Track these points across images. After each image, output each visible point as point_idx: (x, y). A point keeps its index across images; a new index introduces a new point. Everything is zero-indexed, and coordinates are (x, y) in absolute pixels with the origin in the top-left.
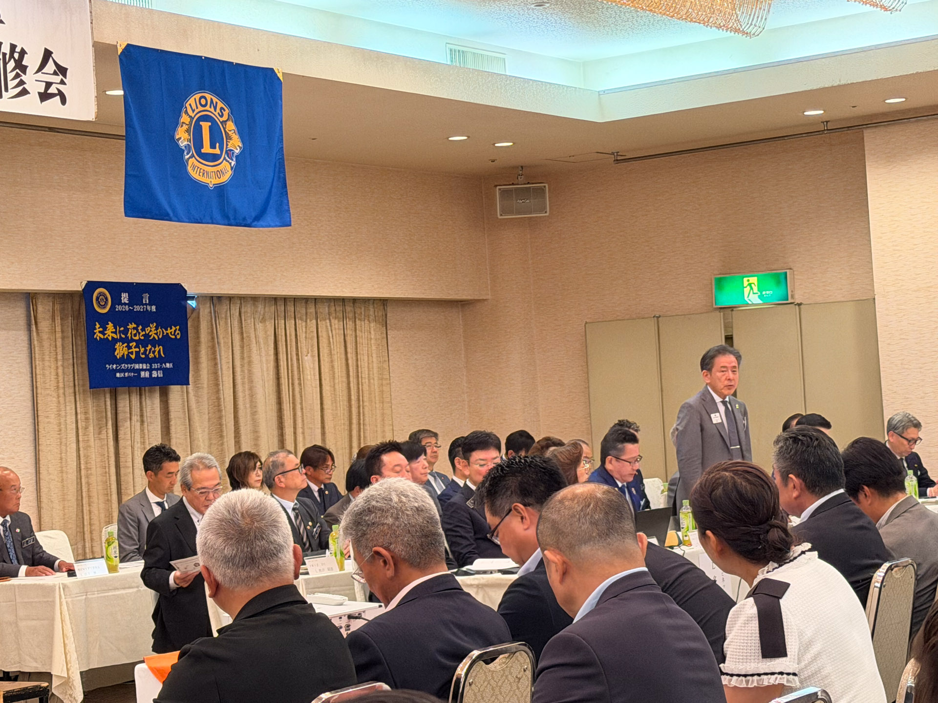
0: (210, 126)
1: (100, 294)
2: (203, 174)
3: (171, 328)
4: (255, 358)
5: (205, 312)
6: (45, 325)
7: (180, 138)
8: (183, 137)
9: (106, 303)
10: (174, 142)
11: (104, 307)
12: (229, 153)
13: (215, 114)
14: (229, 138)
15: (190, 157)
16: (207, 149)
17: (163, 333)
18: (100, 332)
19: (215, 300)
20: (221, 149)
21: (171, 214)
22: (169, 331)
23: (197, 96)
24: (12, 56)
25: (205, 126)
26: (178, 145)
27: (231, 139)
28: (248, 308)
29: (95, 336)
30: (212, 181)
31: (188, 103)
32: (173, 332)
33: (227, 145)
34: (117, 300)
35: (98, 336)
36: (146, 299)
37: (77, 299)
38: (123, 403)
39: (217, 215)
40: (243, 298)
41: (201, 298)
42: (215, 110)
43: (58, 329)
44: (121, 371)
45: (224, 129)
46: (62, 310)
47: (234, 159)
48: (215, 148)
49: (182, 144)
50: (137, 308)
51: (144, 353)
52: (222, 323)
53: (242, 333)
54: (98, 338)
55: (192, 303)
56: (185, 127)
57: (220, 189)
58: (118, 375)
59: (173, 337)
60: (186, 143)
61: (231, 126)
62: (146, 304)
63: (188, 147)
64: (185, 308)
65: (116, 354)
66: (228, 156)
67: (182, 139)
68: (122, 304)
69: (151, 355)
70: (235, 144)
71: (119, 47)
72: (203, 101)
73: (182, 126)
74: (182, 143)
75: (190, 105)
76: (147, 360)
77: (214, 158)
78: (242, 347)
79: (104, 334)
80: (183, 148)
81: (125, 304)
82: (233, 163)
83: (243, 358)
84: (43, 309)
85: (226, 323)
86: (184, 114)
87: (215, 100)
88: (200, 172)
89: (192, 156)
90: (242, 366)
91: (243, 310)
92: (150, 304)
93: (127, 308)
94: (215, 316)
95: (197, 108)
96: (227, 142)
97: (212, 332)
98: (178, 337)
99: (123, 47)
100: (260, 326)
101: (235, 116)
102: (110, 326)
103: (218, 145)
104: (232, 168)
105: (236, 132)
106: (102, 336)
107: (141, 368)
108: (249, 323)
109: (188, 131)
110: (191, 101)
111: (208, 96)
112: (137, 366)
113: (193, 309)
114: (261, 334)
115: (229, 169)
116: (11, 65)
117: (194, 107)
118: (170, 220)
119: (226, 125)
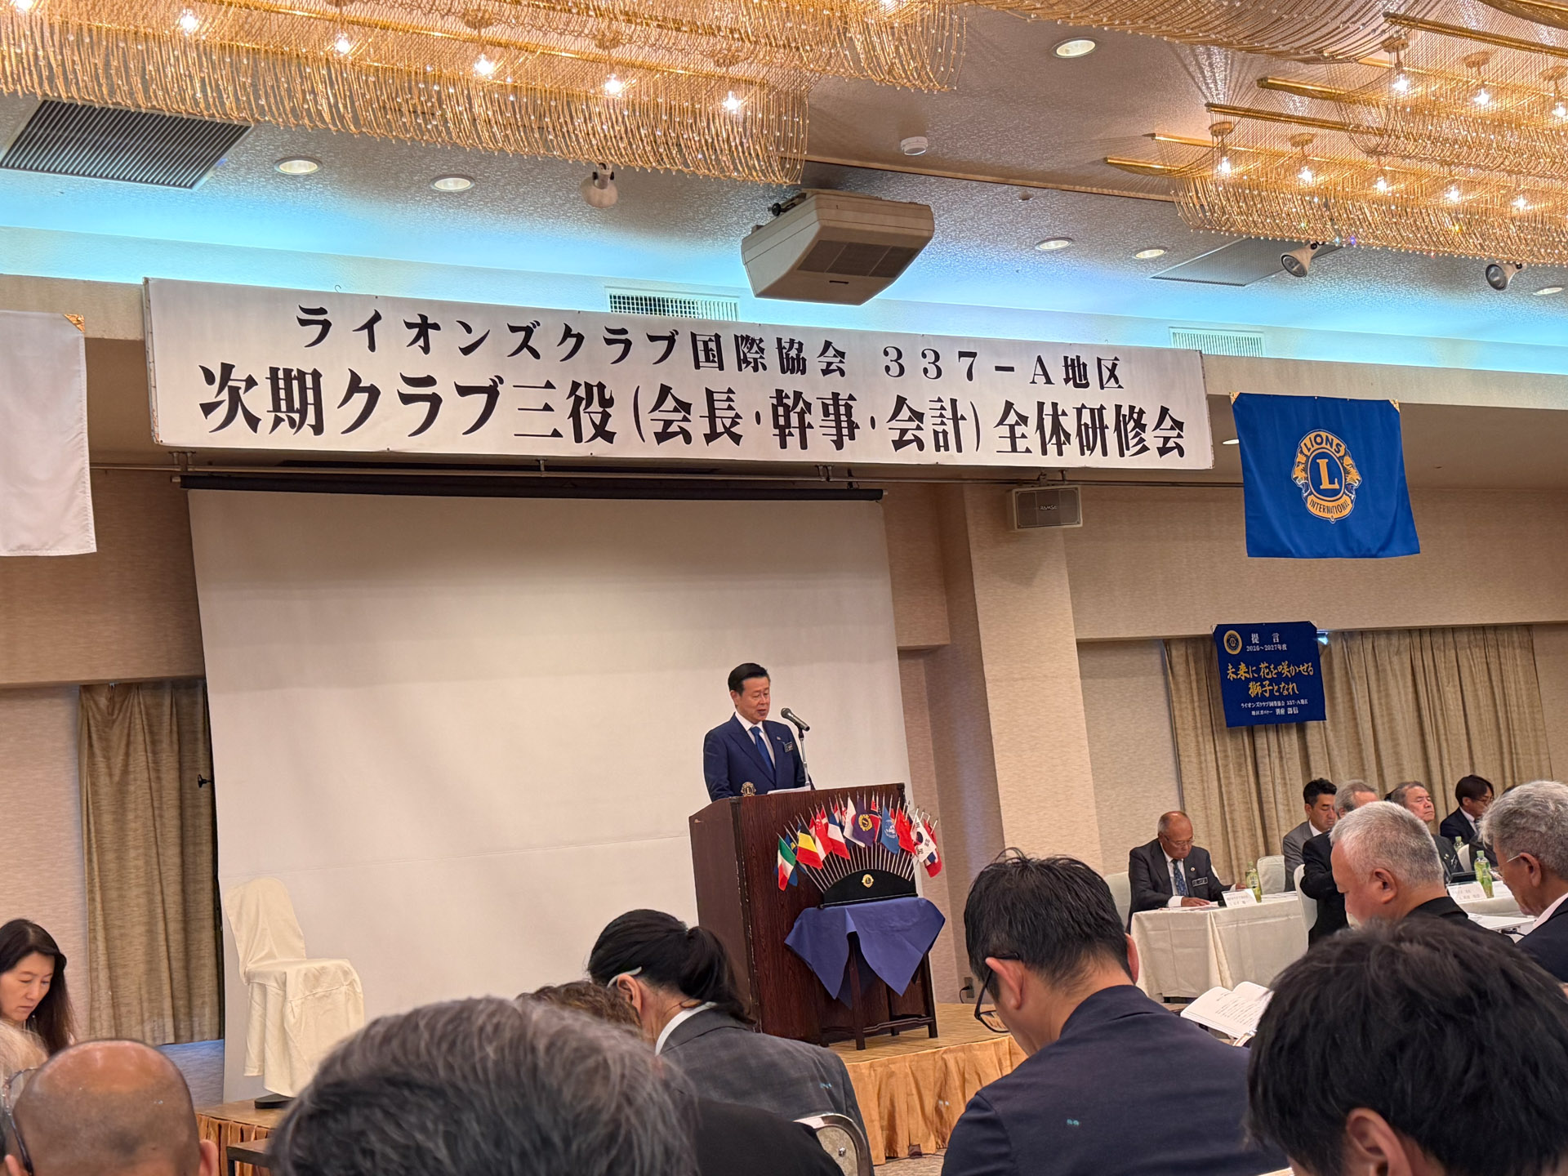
0: (1327, 463)
1: (1230, 636)
2: (1324, 510)
3: (1303, 665)
4: (1393, 691)
5: (1336, 648)
6: (1180, 669)
7: (1298, 477)
8: (1300, 476)
9: (1237, 645)
10: (1292, 483)
11: (1235, 648)
12: (1349, 487)
13: (1331, 451)
14: (1347, 472)
15: (1309, 494)
16: (1325, 485)
17: (1296, 670)
18: (1233, 673)
19: (1347, 635)
20: (1340, 483)
21: (1292, 551)
22: (1301, 668)
23: (1312, 436)
24: (1131, 417)
25: (1323, 463)
26: (1295, 485)
27: (1349, 473)
28: (1381, 642)
29: (1229, 677)
30: (1333, 516)
31: (1303, 442)
32: (1305, 668)
33: (1346, 479)
34: (1247, 642)
36: (1276, 638)
37: (1209, 643)
38: (1261, 742)
39: (1341, 549)
40: (1375, 632)
41: (1330, 635)
42: (1331, 447)
43: (1193, 672)
44: (1256, 709)
45: (1342, 464)
46: (1195, 654)
47: (1354, 493)
48: (1334, 483)
49: (1300, 483)
50: (1268, 648)
51: (1278, 690)
52: (1356, 658)
53: (1376, 665)
54: (1232, 679)
55: (1324, 640)
56: (1301, 466)
57: (1341, 522)
58: (1253, 713)
59: (1306, 674)
60: (1303, 481)
61: (1348, 461)
62: (1277, 643)
63: (1306, 485)
64: (1316, 643)
65: (1250, 693)
66: (1347, 490)
67: (1300, 478)
68: (1253, 645)
69: (1286, 693)
70: (1354, 478)
71: (1231, 397)
72: (1318, 439)
73: (1298, 466)
74: (1300, 481)
75: (1305, 444)
76: (1281, 698)
77: (1335, 493)
79: (1237, 675)
80: (1301, 486)
81: (1255, 644)
82: (1353, 497)
84: (1177, 654)
85: (1360, 658)
86: (1299, 454)
87: (1330, 437)
88: (1320, 508)
90: (1380, 698)
91: (1376, 644)
92: (1281, 643)
93: (1258, 648)
94: (1348, 652)
95: (1313, 446)
96: (1345, 476)
97: (1346, 666)
98: (1311, 673)
99: (1236, 395)
100: (1395, 659)
101: (1353, 452)
102: (1243, 666)
103: (1336, 480)
104: (1352, 502)
105: (1354, 466)
106: (1235, 677)
107: (1276, 705)
108: (1383, 656)
109: (1304, 470)
111: (1324, 435)
112: (1272, 704)
113: (1325, 646)
114: (1397, 666)
115: (1349, 502)
116: (1131, 425)
117: (1309, 446)
118: (1292, 557)
119: (1343, 460)
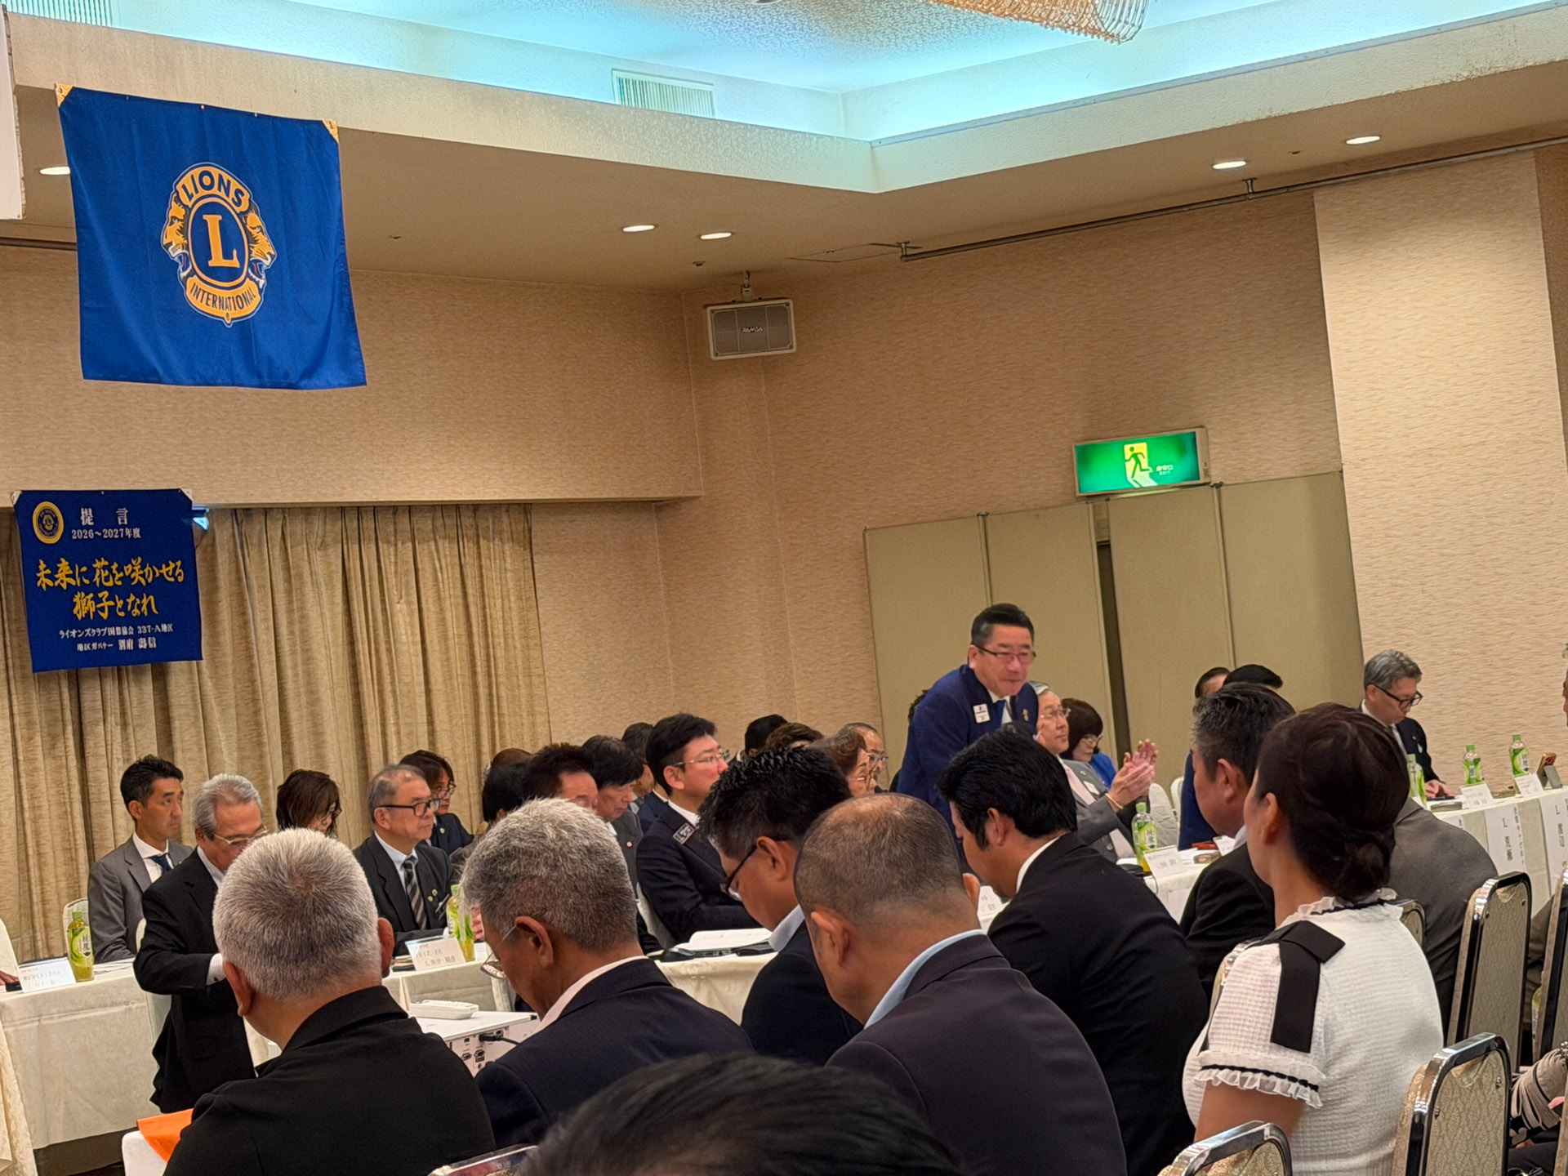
0: (220, 221)
1: (45, 511)
2: (214, 302)
3: (168, 565)
4: (313, 612)
5: (223, 536)
7: (170, 244)
8: (174, 241)
9: (55, 527)
10: (161, 251)
11: (51, 533)
12: (255, 265)
13: (227, 201)
14: (252, 240)
15: (189, 275)
16: (217, 260)
17: (154, 573)
18: (46, 576)
19: (241, 514)
20: (241, 259)
21: (161, 372)
22: (164, 570)
23: (197, 172)
25: (213, 221)
26: (167, 256)
27: (255, 242)
28: (297, 527)
29: (39, 583)
30: (229, 314)
31: (181, 184)
32: (171, 570)
33: (250, 252)
34: (73, 522)
35: (44, 582)
36: (123, 516)
37: (6, 522)
38: (91, 695)
39: (240, 369)
40: (287, 511)
41: (215, 513)
42: (227, 194)
44: (84, 640)
45: (244, 225)
47: (264, 276)
48: (231, 258)
49: (175, 253)
50: (108, 533)
51: (125, 608)
52: (254, 552)
53: (287, 569)
54: (44, 586)
55: (202, 522)
56: (178, 225)
57: (243, 325)
58: (80, 647)
59: (172, 579)
60: (180, 251)
61: (254, 220)
62: (123, 526)
63: (185, 258)
64: (189, 530)
65: (75, 611)
66: (253, 271)
67: (174, 244)
68: (82, 528)
69: (136, 612)
70: (264, 250)
71: (58, 93)
72: (207, 180)
73: (172, 223)
74: (174, 251)
75: (184, 187)
76: (129, 620)
77: (232, 274)
78: (289, 592)
79: (54, 580)
80: (176, 259)
81: (88, 527)
82: (262, 282)
83: (290, 611)
85: (260, 552)
86: (173, 203)
87: (226, 177)
88: (208, 299)
89: (193, 273)
90: (291, 623)
91: (288, 530)
92: (131, 526)
93: (91, 534)
94: (241, 543)
95: (197, 191)
96: (249, 247)
97: (238, 570)
98: (180, 579)
99: (66, 92)
100: (317, 556)
101: (261, 203)
102: (64, 566)
103: (235, 252)
104: (260, 291)
105: (264, 229)
106: (50, 583)
107: (118, 634)
108: (298, 553)
109: (182, 231)
110: (186, 180)
111: (215, 172)
112: (112, 631)
113: (204, 531)
114: (320, 569)
115: (255, 291)
117: (191, 190)
118: (160, 382)
119: (246, 218)
